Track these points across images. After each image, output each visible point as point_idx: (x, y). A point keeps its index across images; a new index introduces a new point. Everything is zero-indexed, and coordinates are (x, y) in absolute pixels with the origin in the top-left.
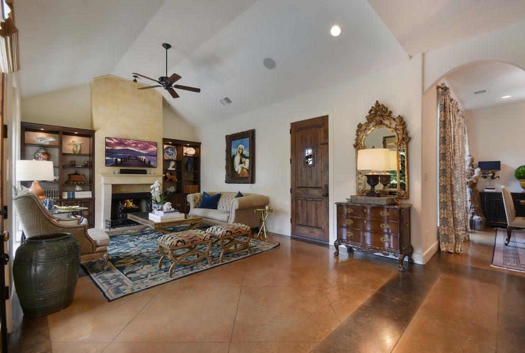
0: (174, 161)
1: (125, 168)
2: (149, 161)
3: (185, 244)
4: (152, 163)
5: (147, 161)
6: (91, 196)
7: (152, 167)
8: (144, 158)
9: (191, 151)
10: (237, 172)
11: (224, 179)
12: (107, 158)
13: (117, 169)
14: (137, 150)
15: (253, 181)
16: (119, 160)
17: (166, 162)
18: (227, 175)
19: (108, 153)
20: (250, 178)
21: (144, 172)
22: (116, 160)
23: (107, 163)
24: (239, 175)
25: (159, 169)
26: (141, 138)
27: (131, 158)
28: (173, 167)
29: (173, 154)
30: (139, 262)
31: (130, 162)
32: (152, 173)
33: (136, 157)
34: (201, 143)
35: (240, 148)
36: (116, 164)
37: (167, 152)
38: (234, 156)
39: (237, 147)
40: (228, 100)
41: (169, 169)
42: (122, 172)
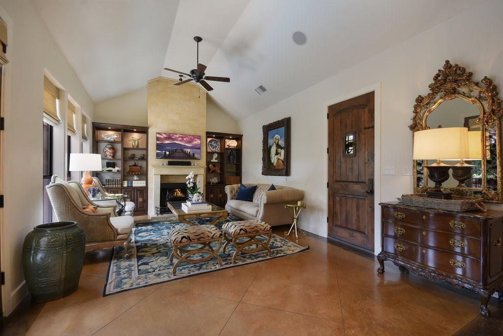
0: (218, 153)
1: (173, 160)
2: (194, 154)
3: (191, 241)
4: (196, 156)
5: (191, 153)
6: (145, 185)
7: (196, 159)
8: (189, 150)
9: (233, 144)
10: (272, 164)
11: (261, 171)
12: (158, 151)
13: (166, 161)
14: (183, 144)
15: (287, 173)
16: (168, 153)
17: (209, 155)
18: (264, 167)
19: (159, 147)
20: (285, 170)
21: (189, 164)
22: (165, 153)
23: (158, 155)
24: (275, 166)
25: (203, 162)
26: (187, 132)
27: (177, 151)
28: (216, 159)
29: (216, 147)
30: (160, 252)
31: (177, 154)
32: (196, 164)
33: (182, 150)
34: (242, 135)
35: (276, 139)
36: (165, 157)
37: (211, 145)
38: (271, 147)
39: (273, 138)
40: (262, 89)
41: (212, 161)
42: (170, 164)
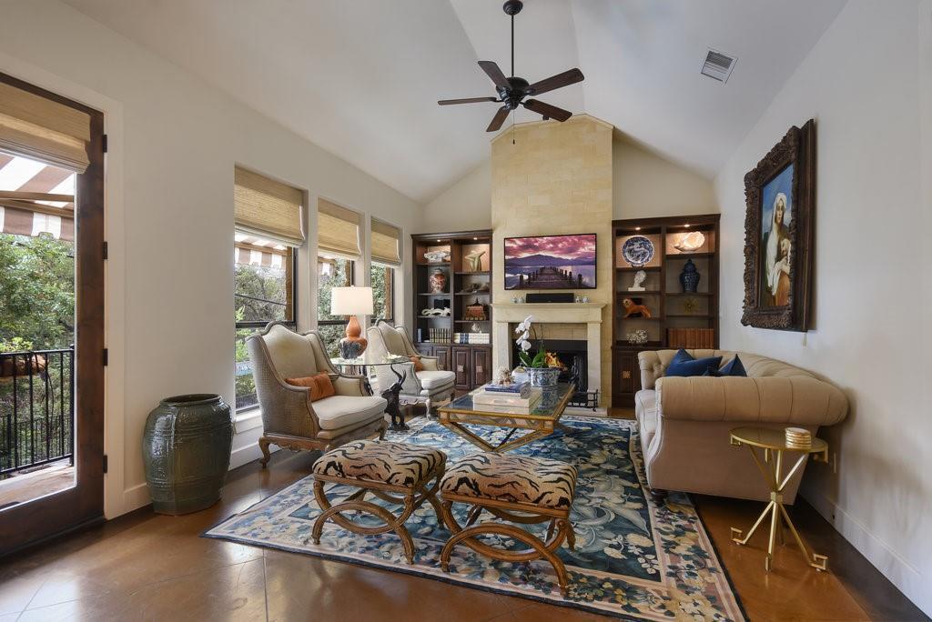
0: (647, 270)
1: (537, 292)
2: (580, 276)
4: (586, 280)
5: (575, 275)
6: (487, 342)
7: (587, 287)
8: (569, 269)
9: (690, 241)
10: (769, 290)
11: (740, 313)
12: (507, 275)
13: (523, 294)
14: (556, 256)
16: (526, 277)
17: (620, 274)
18: (749, 301)
19: (510, 266)
21: (569, 299)
22: (522, 277)
23: (508, 284)
25: (605, 294)
26: (565, 230)
27: (545, 272)
28: (641, 285)
29: (644, 254)
31: (544, 279)
32: (585, 300)
33: (555, 270)
34: (719, 216)
35: (778, 208)
36: (521, 285)
37: (630, 251)
40: (717, 60)
41: (630, 289)
42: (530, 299)
